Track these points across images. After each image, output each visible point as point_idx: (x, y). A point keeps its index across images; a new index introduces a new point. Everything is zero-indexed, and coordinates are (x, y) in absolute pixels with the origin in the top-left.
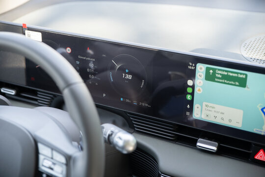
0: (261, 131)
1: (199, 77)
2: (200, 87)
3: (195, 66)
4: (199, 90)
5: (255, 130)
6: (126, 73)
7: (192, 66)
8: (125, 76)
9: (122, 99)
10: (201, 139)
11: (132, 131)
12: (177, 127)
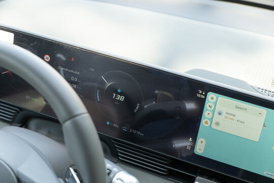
0: (271, 175)
1: (209, 108)
2: (208, 119)
3: (206, 96)
4: (206, 123)
5: (265, 173)
6: (117, 93)
7: (201, 94)
8: (116, 96)
9: (108, 123)
10: (200, 178)
11: (116, 160)
12: (171, 161)
